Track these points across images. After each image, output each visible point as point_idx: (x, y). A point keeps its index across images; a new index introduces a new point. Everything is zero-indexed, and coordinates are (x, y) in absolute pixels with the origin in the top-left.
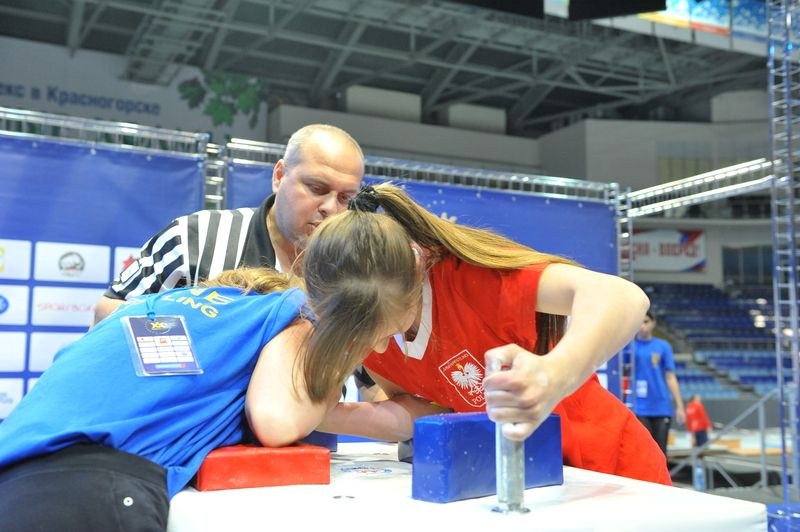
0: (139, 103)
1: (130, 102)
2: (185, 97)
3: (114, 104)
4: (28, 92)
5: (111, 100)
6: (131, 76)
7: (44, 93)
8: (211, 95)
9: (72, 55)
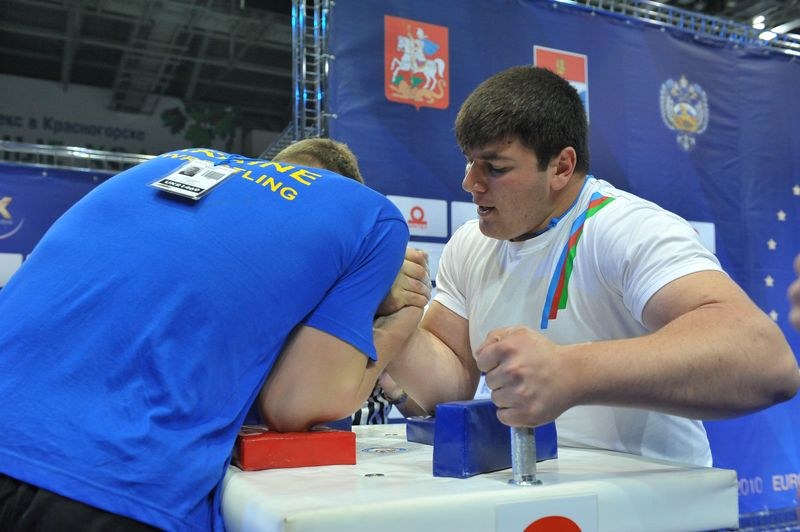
0: (125, 131)
1: (117, 130)
2: (167, 125)
3: (103, 131)
4: (25, 123)
5: (101, 128)
6: (118, 108)
7: (40, 124)
8: (191, 122)
9: (65, 89)
